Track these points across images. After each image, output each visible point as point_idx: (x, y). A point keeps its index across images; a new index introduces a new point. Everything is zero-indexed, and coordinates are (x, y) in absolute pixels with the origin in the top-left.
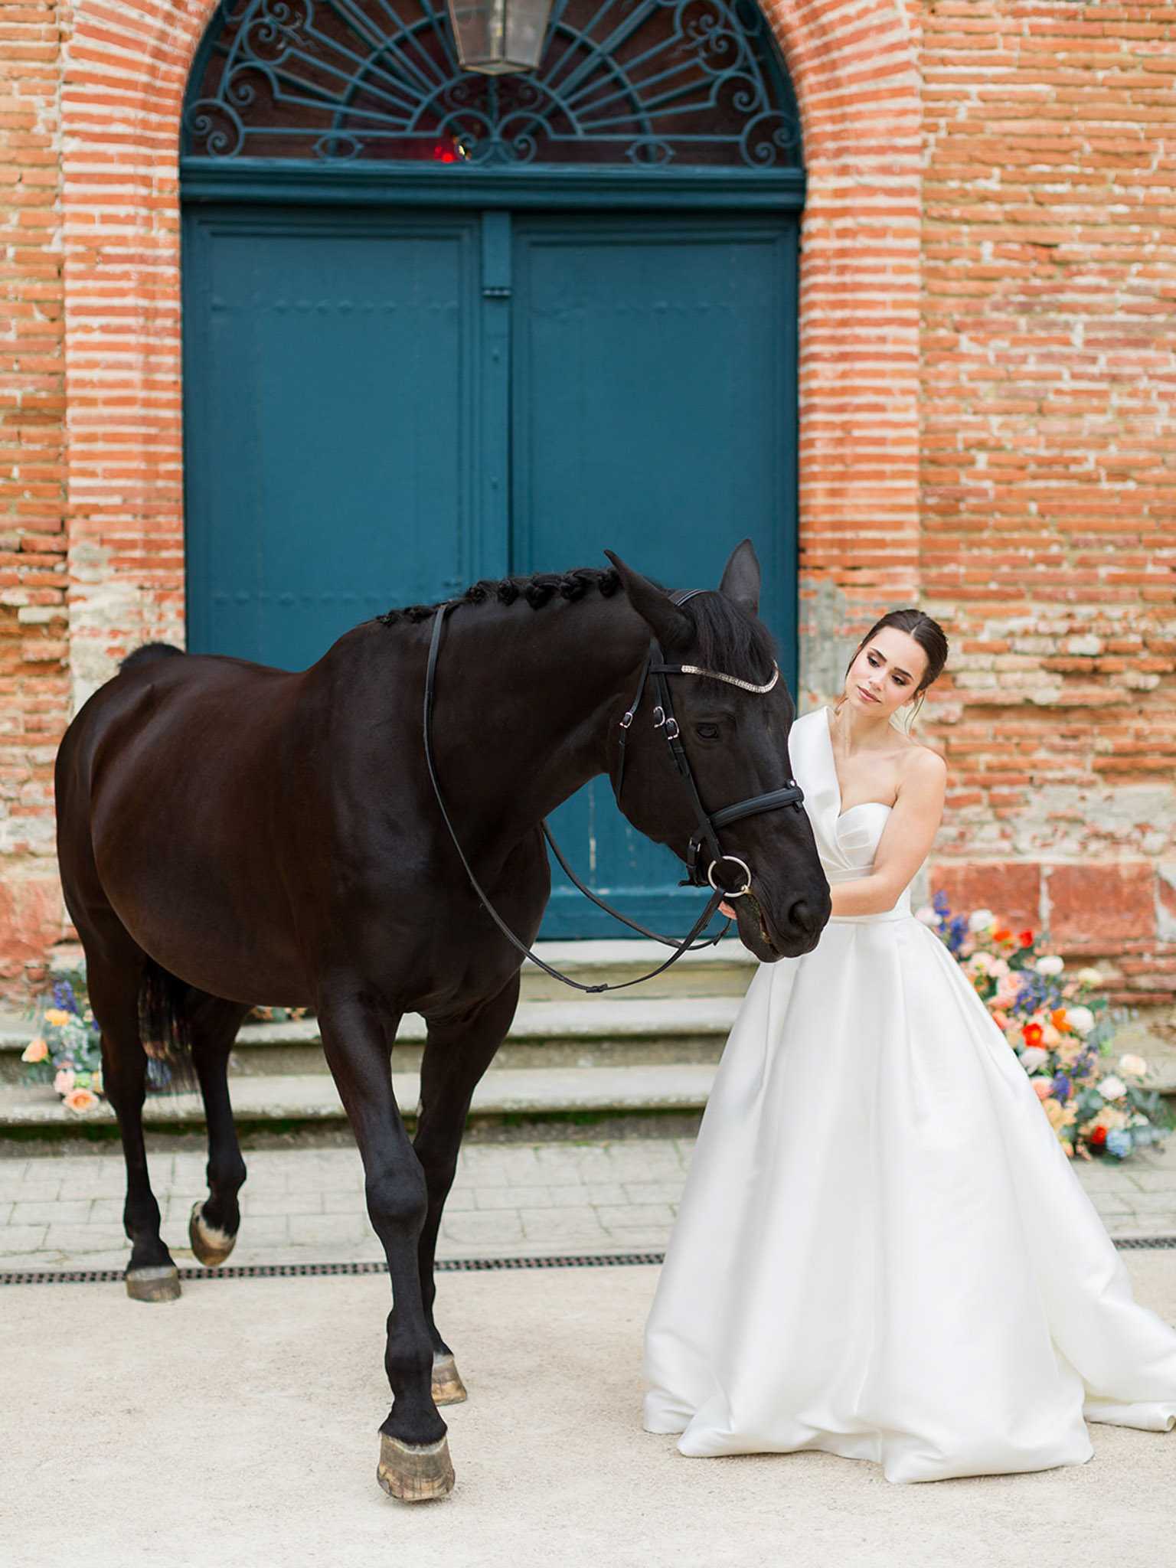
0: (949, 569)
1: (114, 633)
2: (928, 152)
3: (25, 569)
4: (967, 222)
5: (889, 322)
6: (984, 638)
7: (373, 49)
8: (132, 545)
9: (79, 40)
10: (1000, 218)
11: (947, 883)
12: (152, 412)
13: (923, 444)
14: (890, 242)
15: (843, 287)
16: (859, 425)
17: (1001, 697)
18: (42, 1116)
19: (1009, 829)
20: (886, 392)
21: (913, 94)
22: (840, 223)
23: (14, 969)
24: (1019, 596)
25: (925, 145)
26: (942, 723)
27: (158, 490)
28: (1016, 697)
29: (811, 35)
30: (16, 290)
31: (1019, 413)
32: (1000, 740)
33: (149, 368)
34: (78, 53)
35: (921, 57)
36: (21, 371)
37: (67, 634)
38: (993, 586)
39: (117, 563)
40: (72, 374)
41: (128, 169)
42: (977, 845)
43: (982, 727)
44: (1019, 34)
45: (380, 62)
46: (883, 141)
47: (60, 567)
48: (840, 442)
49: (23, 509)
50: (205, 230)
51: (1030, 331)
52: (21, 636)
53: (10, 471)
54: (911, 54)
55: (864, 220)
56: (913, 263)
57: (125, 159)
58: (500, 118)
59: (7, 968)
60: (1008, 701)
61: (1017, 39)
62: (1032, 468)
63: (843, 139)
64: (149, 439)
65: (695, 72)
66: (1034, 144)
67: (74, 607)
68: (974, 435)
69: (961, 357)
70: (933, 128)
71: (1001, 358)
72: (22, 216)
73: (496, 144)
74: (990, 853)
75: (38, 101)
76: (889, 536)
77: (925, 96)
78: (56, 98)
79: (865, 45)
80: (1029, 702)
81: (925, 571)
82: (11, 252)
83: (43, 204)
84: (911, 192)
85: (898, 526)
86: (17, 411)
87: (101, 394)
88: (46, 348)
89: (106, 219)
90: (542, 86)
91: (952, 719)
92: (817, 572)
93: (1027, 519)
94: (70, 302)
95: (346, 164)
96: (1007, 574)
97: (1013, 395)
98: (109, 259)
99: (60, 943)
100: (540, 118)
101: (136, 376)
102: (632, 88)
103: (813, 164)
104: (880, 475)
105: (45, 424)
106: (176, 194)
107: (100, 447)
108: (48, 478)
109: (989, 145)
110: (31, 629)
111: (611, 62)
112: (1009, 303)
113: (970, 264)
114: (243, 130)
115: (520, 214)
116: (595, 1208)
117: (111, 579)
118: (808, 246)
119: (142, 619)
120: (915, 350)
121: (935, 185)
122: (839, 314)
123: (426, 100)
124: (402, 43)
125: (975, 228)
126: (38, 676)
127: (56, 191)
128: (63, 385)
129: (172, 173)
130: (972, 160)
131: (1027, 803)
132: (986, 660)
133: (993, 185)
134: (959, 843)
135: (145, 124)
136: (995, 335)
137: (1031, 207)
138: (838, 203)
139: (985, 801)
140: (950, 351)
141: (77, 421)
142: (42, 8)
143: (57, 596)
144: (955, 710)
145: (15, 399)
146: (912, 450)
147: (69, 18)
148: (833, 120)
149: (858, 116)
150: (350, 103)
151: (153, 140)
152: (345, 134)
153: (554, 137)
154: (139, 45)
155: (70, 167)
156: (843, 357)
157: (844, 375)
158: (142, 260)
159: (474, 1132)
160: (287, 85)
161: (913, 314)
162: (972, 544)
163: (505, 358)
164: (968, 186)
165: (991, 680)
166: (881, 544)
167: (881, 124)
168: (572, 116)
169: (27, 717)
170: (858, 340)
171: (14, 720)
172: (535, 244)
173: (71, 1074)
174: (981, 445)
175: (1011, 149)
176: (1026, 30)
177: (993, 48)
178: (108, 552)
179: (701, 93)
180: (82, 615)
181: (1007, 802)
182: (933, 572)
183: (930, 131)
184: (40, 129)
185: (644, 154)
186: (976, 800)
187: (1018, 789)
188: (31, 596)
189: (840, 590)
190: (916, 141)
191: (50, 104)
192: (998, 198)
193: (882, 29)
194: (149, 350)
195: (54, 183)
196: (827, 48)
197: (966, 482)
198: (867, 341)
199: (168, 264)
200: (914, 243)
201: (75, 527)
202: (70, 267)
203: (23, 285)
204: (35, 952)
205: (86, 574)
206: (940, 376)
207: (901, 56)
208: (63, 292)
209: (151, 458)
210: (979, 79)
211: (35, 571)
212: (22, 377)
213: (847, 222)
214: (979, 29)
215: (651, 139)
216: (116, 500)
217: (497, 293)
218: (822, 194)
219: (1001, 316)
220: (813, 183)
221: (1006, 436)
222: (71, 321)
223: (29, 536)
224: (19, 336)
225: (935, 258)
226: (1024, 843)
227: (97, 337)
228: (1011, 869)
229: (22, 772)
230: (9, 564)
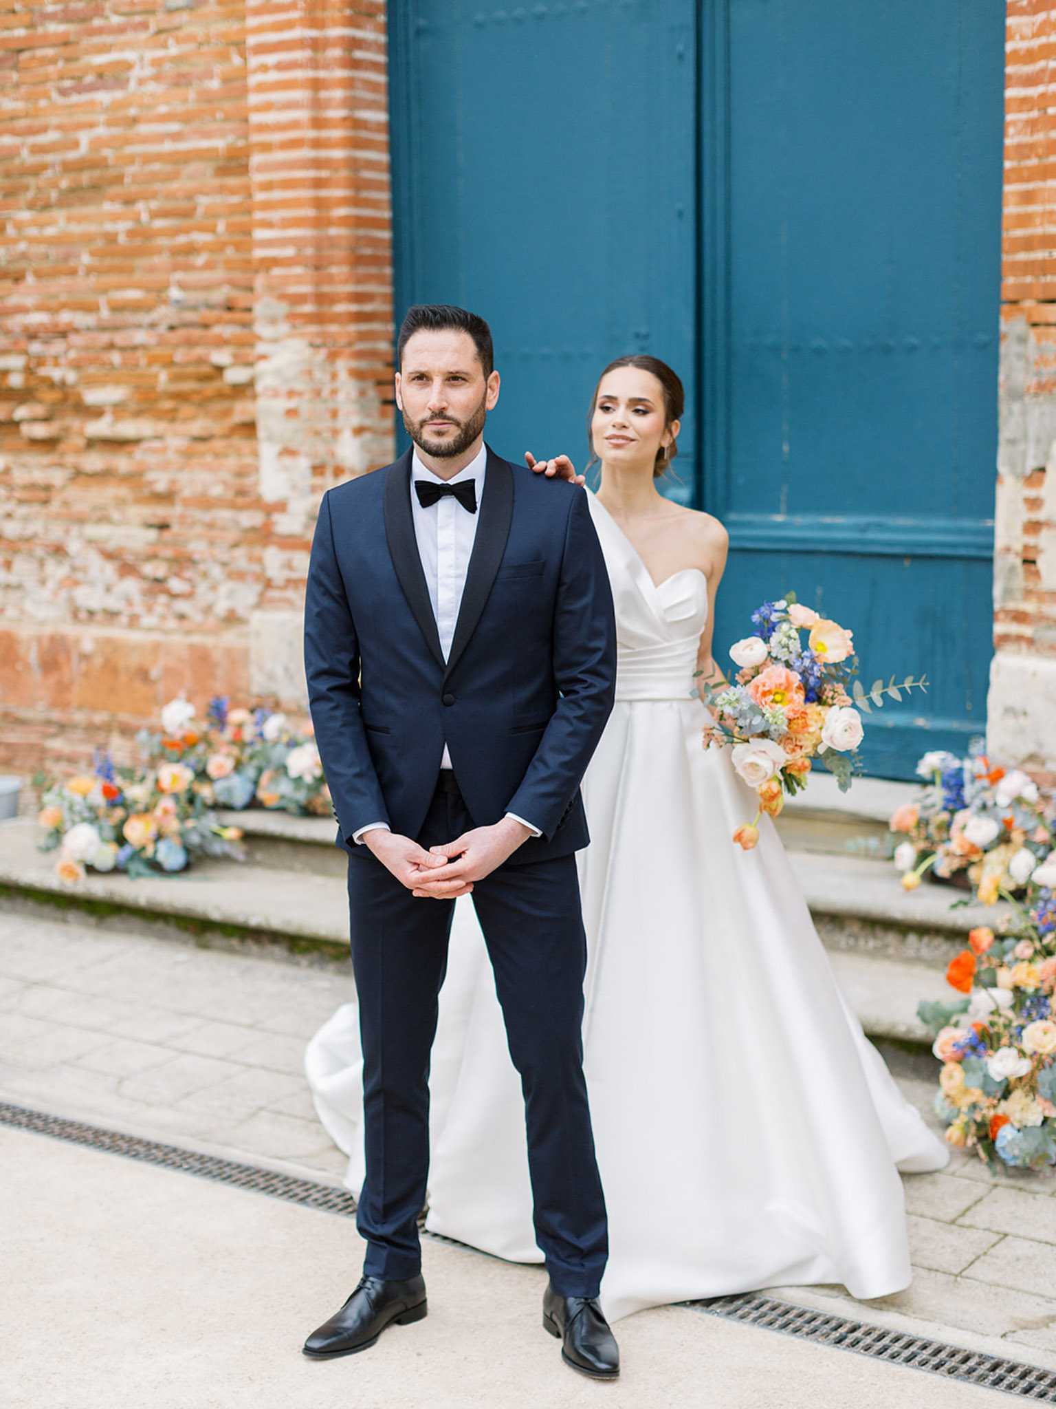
1: (291, 394)
3: (229, 327)
8: (304, 299)
12: (324, 154)
27: (330, 238)
30: (217, 34)
33: (317, 104)
36: (224, 119)
37: (256, 396)
39: (291, 317)
40: (254, 118)
47: (250, 324)
48: (1035, 125)
52: (230, 398)
53: (215, 226)
64: (318, 183)
67: (262, 366)
86: (222, 163)
87: (277, 137)
92: (1012, 307)
94: (250, 41)
101: (303, 115)
105: (239, 174)
107: (277, 195)
108: (243, 231)
110: (234, 391)
117: (288, 336)
119: (311, 379)
126: (244, 438)
128: (247, 132)
141: (263, 168)
145: (218, 149)
169: (235, 481)
171: (225, 482)
178: (285, 307)
180: (265, 375)
188: (235, 356)
189: (1032, 332)
194: (316, 85)
201: (259, 283)
203: (223, 27)
205: (266, 332)
208: (245, 29)
209: (319, 203)
211: (238, 329)
212: (225, 125)
216: (289, 252)
222: (251, 62)
223: (233, 293)
227: (273, 76)
229: (232, 536)
230: (219, 321)
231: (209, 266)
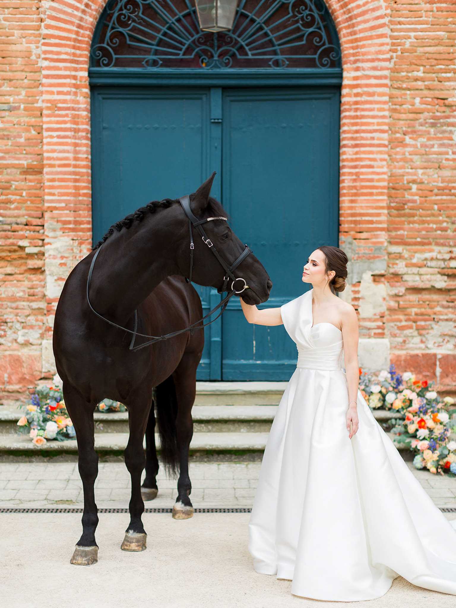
0: (400, 232)
1: (62, 257)
2: (393, 61)
3: (28, 232)
4: (409, 89)
5: (375, 131)
6: (415, 261)
7: (167, 23)
8: (69, 222)
9: (48, 22)
10: (423, 87)
11: (397, 361)
12: (78, 170)
13: (389, 182)
14: (376, 98)
15: (357, 117)
16: (363, 174)
17: (421, 285)
18: (24, 447)
19: (424, 339)
20: (374, 160)
21: (387, 37)
22: (355, 91)
23: (24, 389)
24: (430, 244)
25: (392, 58)
26: (397, 296)
27: (80, 201)
28: (428, 286)
29: (344, 13)
30: (24, 121)
31: (430, 168)
32: (421, 302)
33: (76, 152)
34: (48, 27)
35: (390, 21)
36: (26, 154)
37: (44, 258)
38: (419, 240)
39: (63, 230)
40: (46, 155)
41: (67, 73)
42: (411, 345)
43: (414, 298)
44: (432, 11)
45: (170, 28)
46: (374, 57)
47: (41, 231)
48: (355, 180)
49: (27, 208)
50: (100, 97)
51: (435, 134)
52: (27, 259)
53: (22, 193)
54: (386, 20)
55: (365, 89)
56: (386, 107)
57: (66, 69)
58: (218, 50)
59: (21, 388)
60: (424, 287)
61: (431, 13)
62: (436, 191)
63: (357, 56)
64: (76, 181)
65: (298, 29)
66: (438, 56)
67: (47, 247)
68: (411, 177)
69: (406, 145)
70: (395, 51)
71: (423, 145)
72: (27, 92)
73: (216, 60)
74: (416, 349)
75: (33, 46)
76: (375, 219)
77: (392, 37)
78: (40, 45)
79: (367, 17)
80: (433, 287)
81: (390, 233)
82: (22, 106)
83: (35, 87)
84: (385, 77)
85: (379, 215)
86: (25, 170)
87: (57, 162)
88: (36, 145)
89: (59, 93)
90: (235, 36)
91: (401, 294)
92: (345, 234)
93: (433, 212)
94: (45, 126)
95: (155, 70)
96: (424, 235)
97: (428, 161)
98: (60, 109)
99: (41, 379)
100: (234, 50)
101: (71, 155)
102: (272, 36)
103: (345, 66)
104: (371, 194)
105: (35, 175)
106: (87, 83)
107: (57, 184)
108: (37, 196)
109: (419, 58)
110: (30, 256)
111: (263, 25)
112: (426, 123)
113: (410, 107)
114: (114, 56)
115: (225, 89)
116: (235, 489)
117: (61, 236)
118: (344, 100)
119: (73, 252)
120: (386, 143)
121: (396, 74)
122: (355, 128)
123: (188, 43)
124: (179, 20)
125: (412, 92)
126: (34, 274)
127: (40, 82)
128: (42, 159)
129: (86, 74)
130: (411, 64)
131: (432, 328)
132: (415, 270)
133: (420, 74)
134: (403, 344)
135: (74, 55)
136: (421, 136)
137: (436, 83)
138: (355, 82)
139: (414, 327)
140: (401, 143)
141: (47, 173)
142: (34, 9)
143: (40, 243)
144: (402, 290)
145: (24, 164)
146: (385, 184)
147: (45, 13)
148: (353, 48)
149: (363, 46)
150: (158, 45)
151: (78, 61)
152: (155, 57)
153: (239, 57)
154: (72, 23)
155: (45, 72)
156: (356, 146)
157: (357, 153)
158: (74, 109)
159: (194, 457)
160: (132, 38)
161: (386, 128)
162: (409, 222)
163: (220, 147)
164: (410, 75)
165: (417, 278)
166: (372, 222)
167: (373, 49)
168: (247, 48)
169: (29, 290)
170: (362, 138)
171: (24, 291)
172: (232, 101)
173: (36, 431)
174: (414, 182)
175: (428, 59)
176: (435, 9)
177: (421, 17)
178: (60, 225)
179: (300, 38)
180: (50, 250)
181: (424, 328)
182: (393, 234)
183: (394, 52)
184: (33, 57)
185: (277, 63)
186: (411, 327)
187: (428, 323)
188: (30, 243)
189: (354, 241)
190: (388, 56)
191: (37, 47)
192: (423, 80)
193: (373, 10)
194: (76, 145)
195: (39, 79)
196: (350, 18)
197: (408, 197)
198: (366, 139)
199: (84, 111)
200: (386, 98)
201: (47, 215)
202: (45, 112)
203: (27, 119)
204: (31, 382)
205: (51, 234)
206: (396, 153)
207: (381, 21)
208: (42, 122)
209: (76, 188)
210: (415, 30)
211: (32, 233)
212: (27, 156)
213: (359, 90)
214: (415, 9)
215: (280, 57)
216: (63, 205)
217: (216, 121)
218: (348, 79)
219: (423, 128)
220: (345, 74)
221: (425, 178)
222: (45, 134)
223: (30, 219)
224: (26, 140)
225: (395, 105)
226: (430, 346)
227: (55, 140)
228: (424, 355)
229: (27, 312)
230: (22, 230)
231: (16, 208)
